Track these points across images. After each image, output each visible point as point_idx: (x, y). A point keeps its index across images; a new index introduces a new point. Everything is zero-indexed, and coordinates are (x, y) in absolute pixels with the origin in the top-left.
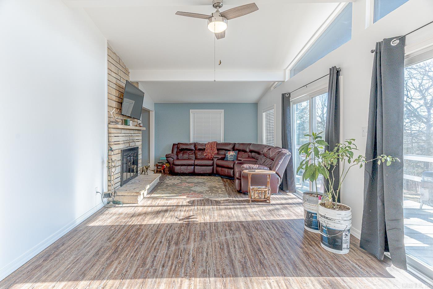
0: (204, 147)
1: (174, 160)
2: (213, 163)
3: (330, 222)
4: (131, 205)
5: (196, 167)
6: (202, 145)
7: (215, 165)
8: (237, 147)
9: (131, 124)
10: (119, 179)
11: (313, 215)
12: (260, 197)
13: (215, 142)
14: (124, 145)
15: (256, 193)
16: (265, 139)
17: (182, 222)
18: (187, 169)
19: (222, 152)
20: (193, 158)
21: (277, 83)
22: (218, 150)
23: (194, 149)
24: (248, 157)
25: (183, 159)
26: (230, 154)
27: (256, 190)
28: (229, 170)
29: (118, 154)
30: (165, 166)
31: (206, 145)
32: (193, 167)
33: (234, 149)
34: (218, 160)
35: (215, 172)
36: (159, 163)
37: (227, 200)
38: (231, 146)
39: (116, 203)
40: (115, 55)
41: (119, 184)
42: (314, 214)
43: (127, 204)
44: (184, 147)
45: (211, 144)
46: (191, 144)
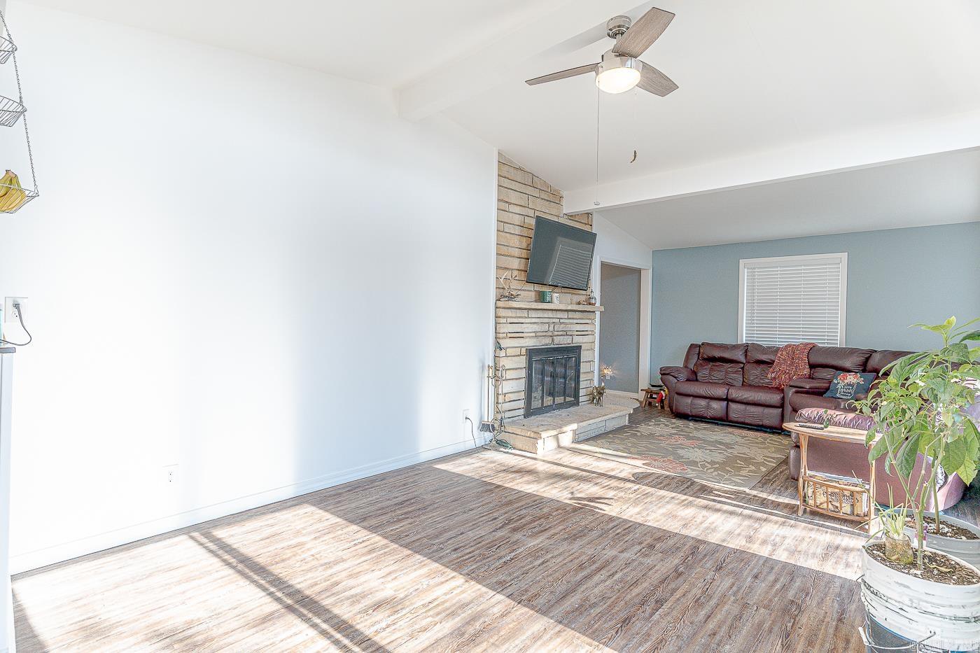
0: (772, 357)
1: (678, 381)
2: (783, 398)
4: (523, 453)
5: (733, 406)
6: (766, 350)
7: (788, 407)
8: (873, 361)
9: (555, 300)
10: (522, 404)
12: (837, 507)
14: (535, 340)
17: (570, 503)
18: (708, 407)
19: (825, 374)
20: (735, 383)
22: (813, 366)
23: (742, 359)
25: (710, 382)
26: (846, 381)
27: (822, 485)
29: (518, 356)
30: (664, 395)
31: (776, 350)
32: (724, 404)
33: (863, 367)
34: (797, 392)
36: (653, 386)
37: (736, 493)
38: (858, 359)
39: (501, 444)
40: (519, 172)
41: (522, 412)
43: (520, 450)
44: (717, 354)
45: (792, 350)
46: (737, 347)
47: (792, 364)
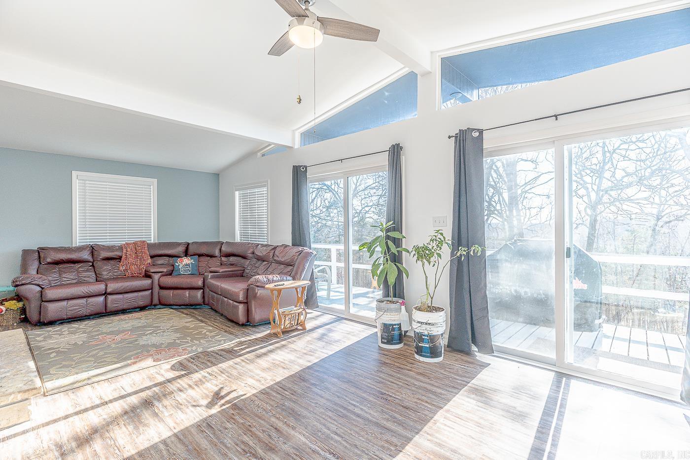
0: (118, 254)
1: (42, 288)
2: (152, 283)
3: (433, 328)
5: (110, 298)
6: (110, 248)
7: (156, 288)
8: (192, 250)
11: (394, 327)
12: (292, 324)
13: (144, 242)
15: (287, 318)
16: (239, 234)
17: (219, 410)
18: (86, 305)
19: (165, 261)
20: (90, 280)
21: (273, 146)
22: (153, 257)
23: (90, 258)
24: (221, 265)
25: (64, 284)
26: (183, 263)
27: (288, 315)
28: (193, 292)
30: (4, 309)
31: (121, 248)
32: (102, 299)
33: (186, 253)
34: (162, 275)
35: (156, 301)
37: (241, 344)
38: (181, 249)
42: (395, 325)
46: (80, 249)
47: (137, 257)
